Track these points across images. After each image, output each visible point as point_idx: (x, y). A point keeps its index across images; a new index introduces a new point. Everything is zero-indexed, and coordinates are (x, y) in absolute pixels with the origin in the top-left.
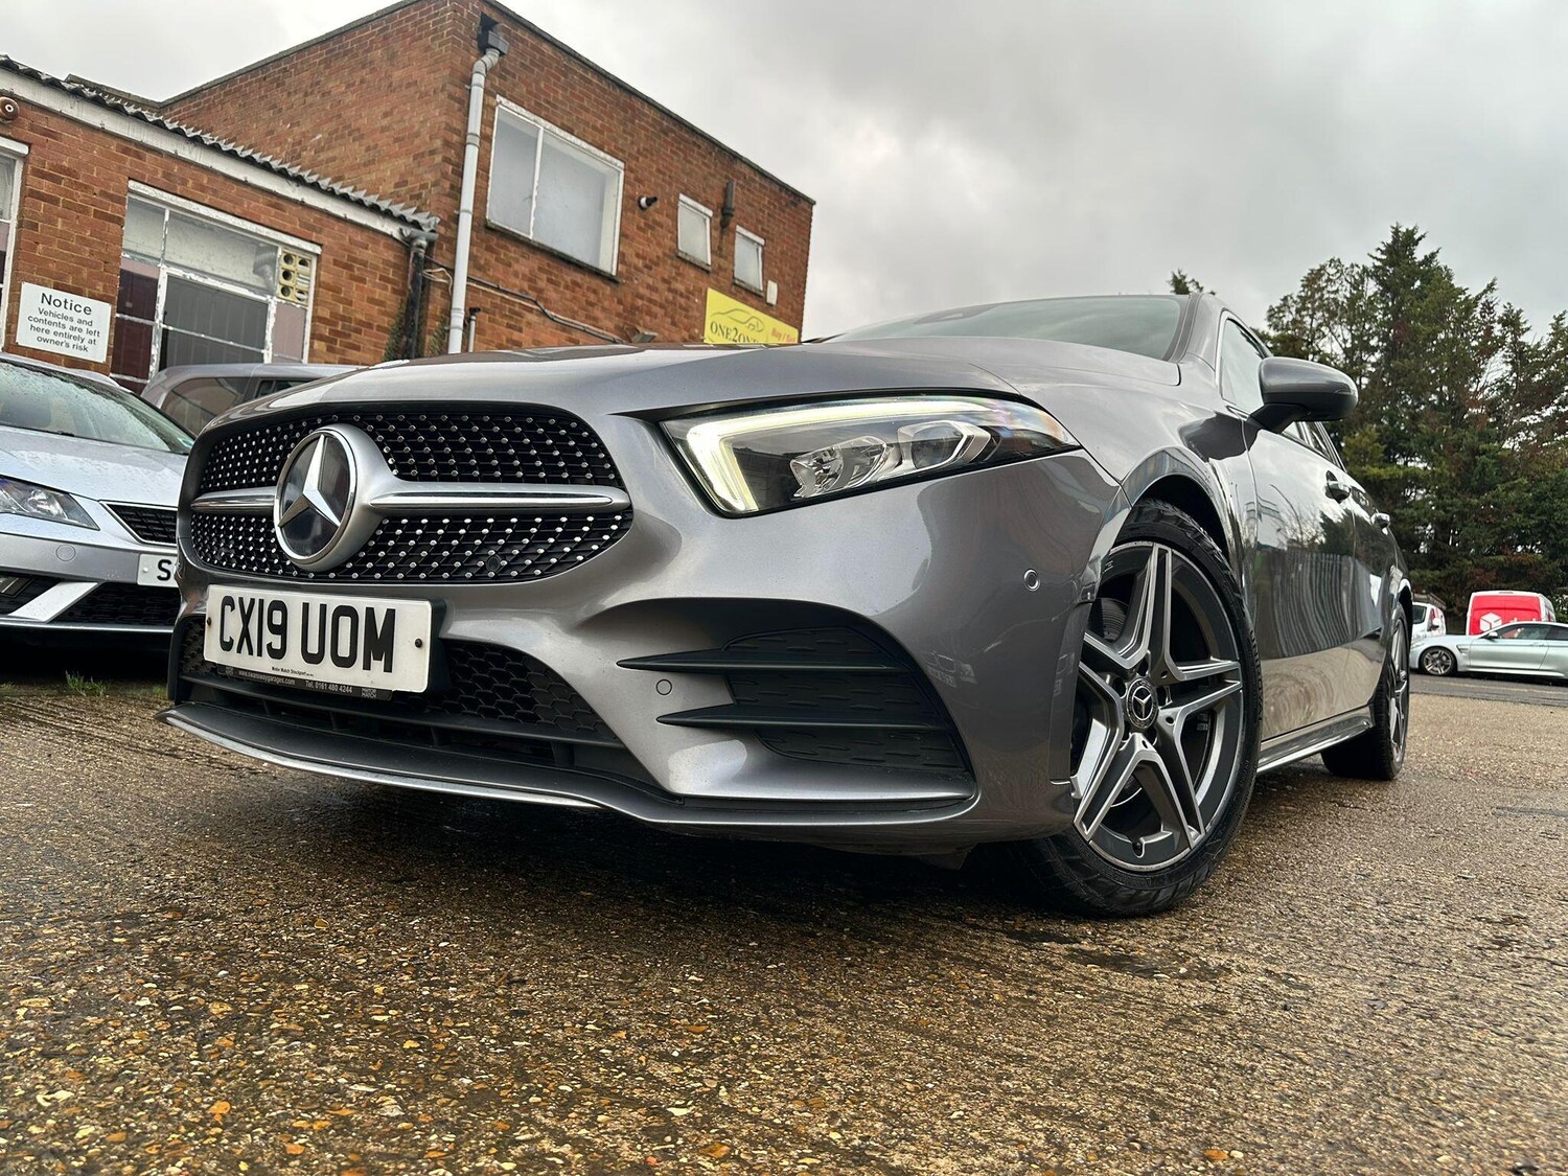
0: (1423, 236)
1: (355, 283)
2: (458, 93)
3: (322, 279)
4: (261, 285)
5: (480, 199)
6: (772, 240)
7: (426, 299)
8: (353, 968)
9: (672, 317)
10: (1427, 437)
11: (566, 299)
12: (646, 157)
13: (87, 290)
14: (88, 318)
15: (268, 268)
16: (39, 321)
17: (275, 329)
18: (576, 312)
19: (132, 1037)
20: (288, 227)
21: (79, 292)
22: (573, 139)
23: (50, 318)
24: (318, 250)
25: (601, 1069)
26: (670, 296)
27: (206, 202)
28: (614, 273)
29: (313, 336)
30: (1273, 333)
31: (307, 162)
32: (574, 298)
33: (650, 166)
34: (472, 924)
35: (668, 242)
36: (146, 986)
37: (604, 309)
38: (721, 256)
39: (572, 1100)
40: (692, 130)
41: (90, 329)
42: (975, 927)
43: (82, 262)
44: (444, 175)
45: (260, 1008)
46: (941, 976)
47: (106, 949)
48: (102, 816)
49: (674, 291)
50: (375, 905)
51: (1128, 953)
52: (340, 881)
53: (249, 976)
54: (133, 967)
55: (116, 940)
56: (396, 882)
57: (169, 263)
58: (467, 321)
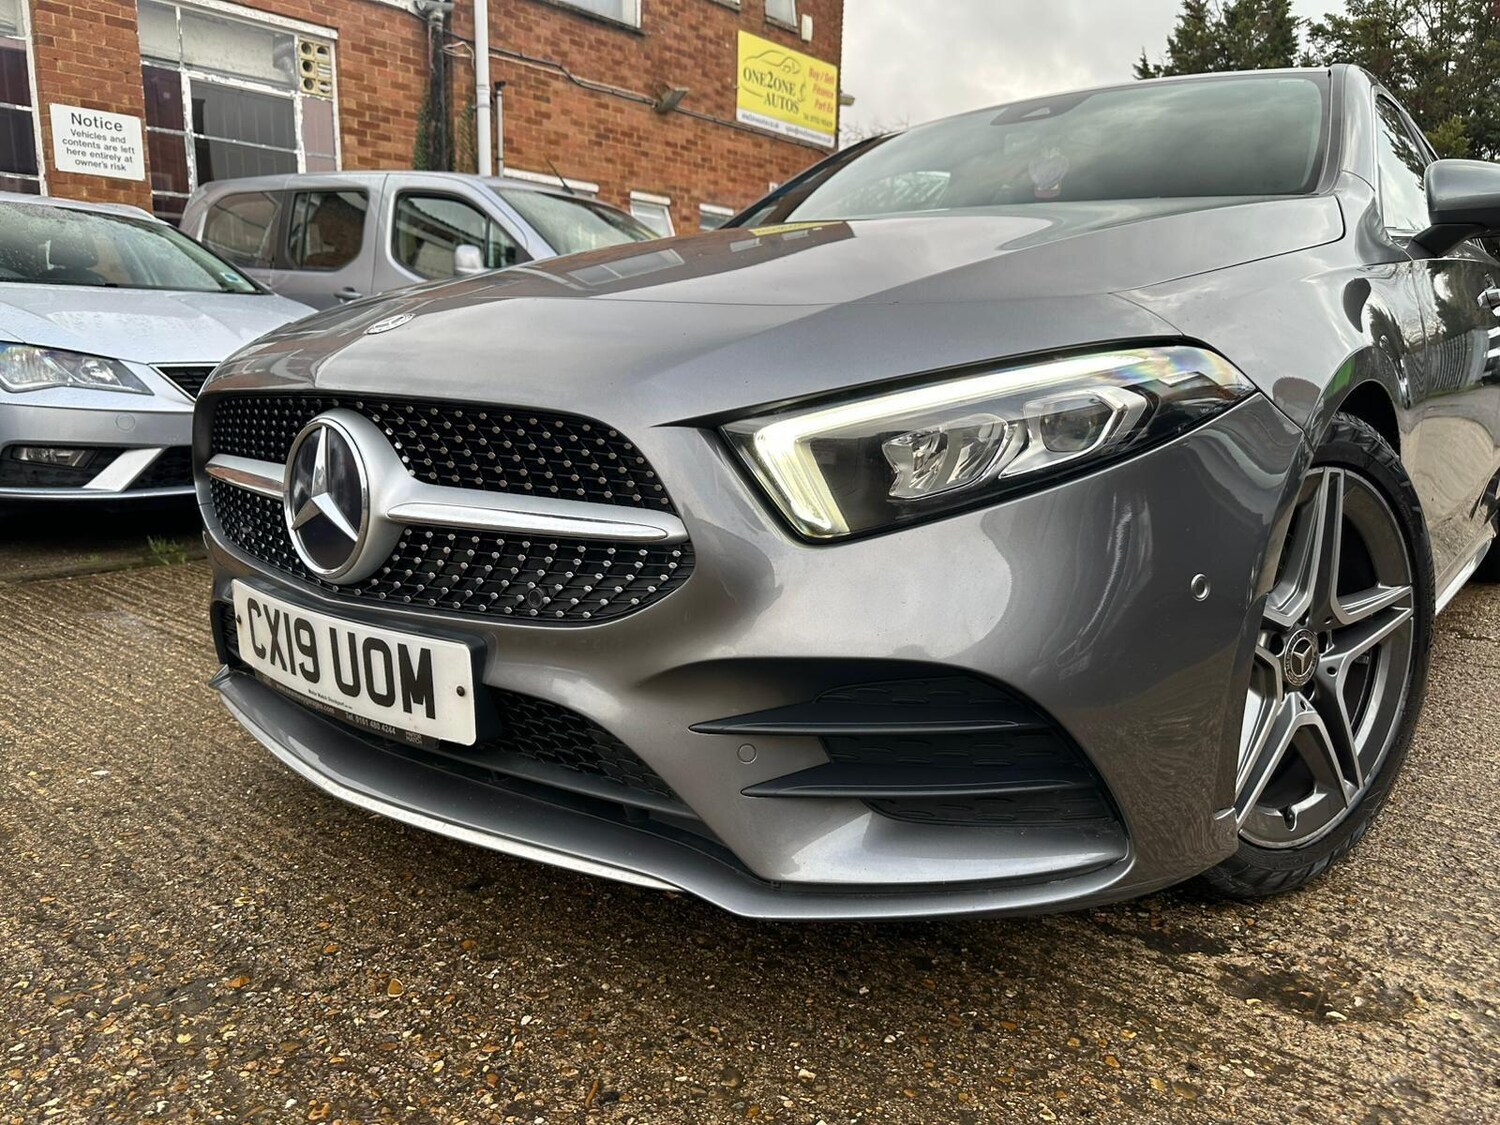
1: (376, 68)
3: (343, 66)
4: (283, 79)
7: (449, 76)
9: (703, 67)
11: (592, 61)
13: (114, 105)
14: (120, 135)
15: (287, 60)
16: (74, 143)
17: (303, 126)
18: (603, 74)
20: (301, 13)
21: (106, 108)
23: (84, 139)
24: (334, 35)
26: (699, 44)
28: (638, 26)
29: (343, 131)
30: (1352, 19)
32: (600, 58)
34: (556, 974)
37: (631, 67)
41: (124, 146)
43: (103, 75)
46: (1084, 1041)
47: (169, 1060)
48: (175, 784)
49: (703, 38)
50: (451, 941)
51: (1287, 967)
52: (414, 895)
53: (319, 1107)
54: (196, 1099)
55: (181, 1039)
56: (473, 888)
57: (189, 66)
58: (494, 96)
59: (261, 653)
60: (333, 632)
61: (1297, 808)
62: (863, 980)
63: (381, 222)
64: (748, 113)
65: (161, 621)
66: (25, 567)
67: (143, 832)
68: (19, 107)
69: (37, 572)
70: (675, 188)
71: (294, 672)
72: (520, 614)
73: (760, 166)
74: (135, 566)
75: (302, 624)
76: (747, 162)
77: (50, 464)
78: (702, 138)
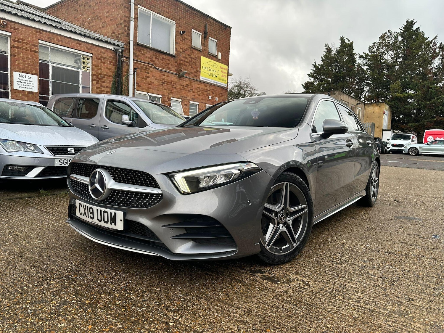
0: (416, 22)
1: (102, 64)
2: (127, 6)
3: (93, 63)
4: (77, 66)
5: (135, 37)
6: (219, 40)
7: (122, 66)
8: (112, 289)
9: (191, 66)
10: (415, 84)
11: (161, 63)
12: (182, 19)
13: (31, 72)
14: (32, 80)
15: (78, 61)
16: (19, 82)
17: (82, 78)
18: (164, 67)
19: (72, 310)
20: (83, 49)
21: (29, 73)
22: (161, 16)
23: (22, 81)
24: (92, 55)
25: (158, 314)
26: (190, 59)
27: (60, 44)
28: (174, 54)
29: (92, 80)
30: (370, 54)
31: (86, 26)
32: (163, 63)
33: (183, 22)
34: (136, 275)
35: (189, 44)
36: (73, 297)
37: (172, 65)
38: (204, 46)
39: (152, 322)
40: (195, 10)
41: (33, 83)
42: (244, 269)
43: (28, 64)
44: (125, 30)
45: (95, 301)
46: (231, 285)
47: (64, 287)
48: (57, 244)
49: (191, 58)
50: (116, 270)
51: (274, 276)
52: (109, 263)
53: (92, 293)
54: (70, 292)
55: (66, 284)
56: (121, 262)
57: (52, 62)
58: (134, 72)
59: (81, 214)
60: (97, 210)
61: (283, 247)
62: (194, 277)
63: (103, 107)
64: (203, 78)
65: (46, 210)
66: (8, 196)
67: (51, 252)
68: (5, 72)
69: (12, 197)
70: (183, 97)
71: (88, 218)
72: (133, 206)
73: (206, 91)
74: (37, 196)
75: (91, 208)
76: (203, 91)
77: (16, 170)
78: (191, 84)
